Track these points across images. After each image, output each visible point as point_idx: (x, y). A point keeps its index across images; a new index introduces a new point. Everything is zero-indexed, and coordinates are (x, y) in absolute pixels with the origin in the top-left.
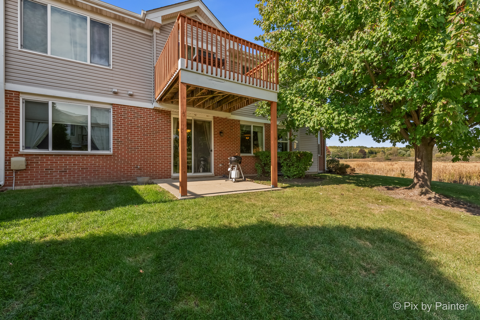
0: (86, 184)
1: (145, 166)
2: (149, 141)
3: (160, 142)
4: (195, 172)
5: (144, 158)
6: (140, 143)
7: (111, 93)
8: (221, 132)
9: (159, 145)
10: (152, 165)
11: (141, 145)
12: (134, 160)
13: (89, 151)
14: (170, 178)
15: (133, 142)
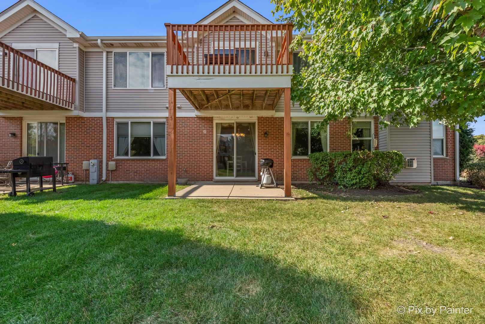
0: (149, 182)
1: (191, 169)
2: (194, 147)
3: (203, 146)
4: (237, 176)
5: (189, 162)
6: (186, 148)
7: (165, 109)
8: (266, 133)
9: (202, 150)
10: (196, 169)
11: (187, 150)
12: (182, 164)
13: (152, 157)
14: (212, 181)
15: (181, 148)
